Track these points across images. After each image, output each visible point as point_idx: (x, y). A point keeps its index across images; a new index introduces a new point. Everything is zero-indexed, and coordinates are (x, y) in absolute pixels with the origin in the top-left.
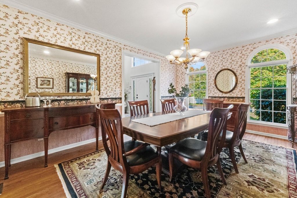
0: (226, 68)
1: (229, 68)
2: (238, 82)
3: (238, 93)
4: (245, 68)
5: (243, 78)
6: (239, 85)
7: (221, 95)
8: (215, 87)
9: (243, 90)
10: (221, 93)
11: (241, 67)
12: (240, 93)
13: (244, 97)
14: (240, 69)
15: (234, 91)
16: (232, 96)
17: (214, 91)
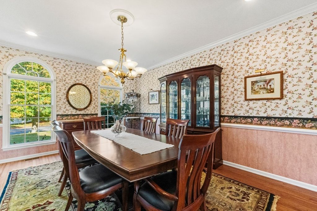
0: (80, 82)
1: (84, 83)
2: (93, 100)
3: (92, 110)
4: (98, 87)
5: (96, 96)
6: (93, 103)
7: (74, 112)
8: (67, 103)
9: (96, 107)
10: (75, 110)
11: (95, 85)
12: (94, 111)
13: (97, 114)
14: (93, 87)
15: (88, 108)
16: (86, 113)
17: (66, 107)
